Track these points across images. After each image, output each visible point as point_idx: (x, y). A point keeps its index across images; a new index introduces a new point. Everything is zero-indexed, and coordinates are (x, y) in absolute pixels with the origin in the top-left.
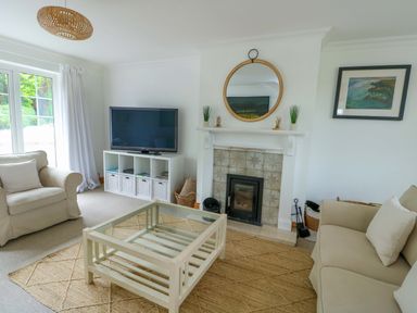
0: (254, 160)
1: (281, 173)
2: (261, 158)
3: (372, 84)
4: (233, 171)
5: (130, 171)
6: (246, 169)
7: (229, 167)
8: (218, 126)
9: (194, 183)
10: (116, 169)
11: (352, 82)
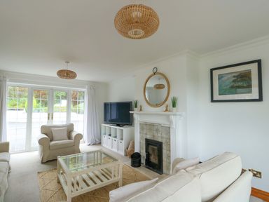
0: (157, 130)
1: (170, 139)
2: (160, 129)
3: (234, 77)
4: (149, 137)
5: (110, 135)
6: (154, 136)
7: (146, 134)
8: (141, 110)
9: (134, 143)
10: (105, 134)
11: (220, 77)
